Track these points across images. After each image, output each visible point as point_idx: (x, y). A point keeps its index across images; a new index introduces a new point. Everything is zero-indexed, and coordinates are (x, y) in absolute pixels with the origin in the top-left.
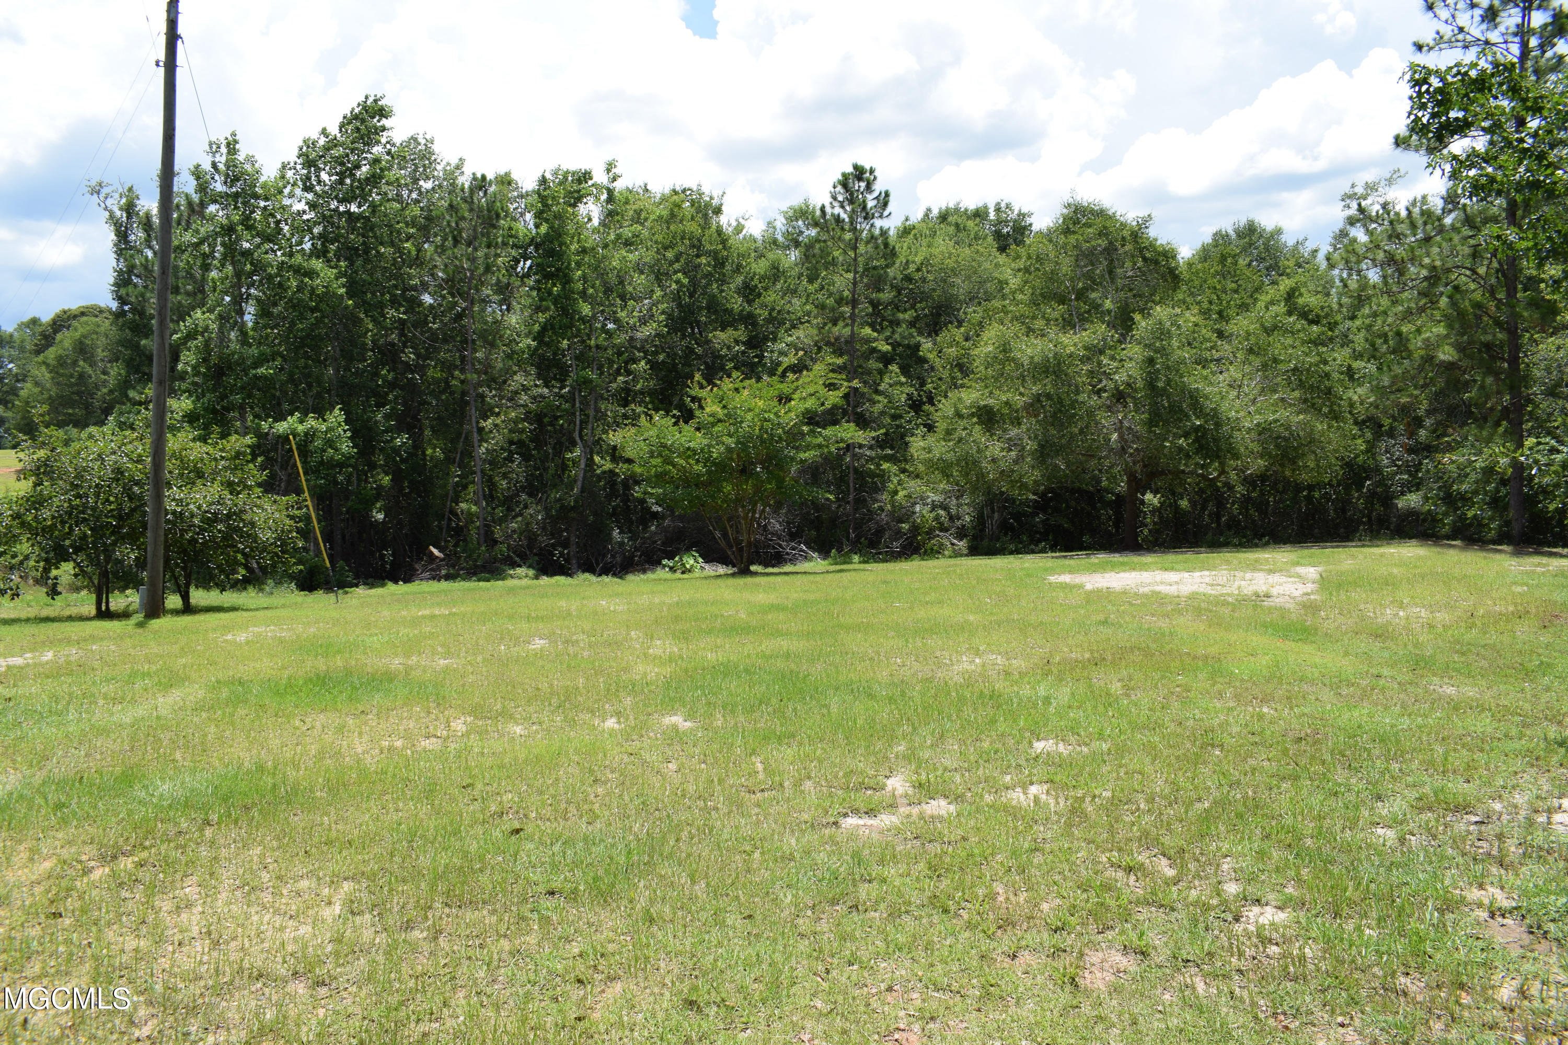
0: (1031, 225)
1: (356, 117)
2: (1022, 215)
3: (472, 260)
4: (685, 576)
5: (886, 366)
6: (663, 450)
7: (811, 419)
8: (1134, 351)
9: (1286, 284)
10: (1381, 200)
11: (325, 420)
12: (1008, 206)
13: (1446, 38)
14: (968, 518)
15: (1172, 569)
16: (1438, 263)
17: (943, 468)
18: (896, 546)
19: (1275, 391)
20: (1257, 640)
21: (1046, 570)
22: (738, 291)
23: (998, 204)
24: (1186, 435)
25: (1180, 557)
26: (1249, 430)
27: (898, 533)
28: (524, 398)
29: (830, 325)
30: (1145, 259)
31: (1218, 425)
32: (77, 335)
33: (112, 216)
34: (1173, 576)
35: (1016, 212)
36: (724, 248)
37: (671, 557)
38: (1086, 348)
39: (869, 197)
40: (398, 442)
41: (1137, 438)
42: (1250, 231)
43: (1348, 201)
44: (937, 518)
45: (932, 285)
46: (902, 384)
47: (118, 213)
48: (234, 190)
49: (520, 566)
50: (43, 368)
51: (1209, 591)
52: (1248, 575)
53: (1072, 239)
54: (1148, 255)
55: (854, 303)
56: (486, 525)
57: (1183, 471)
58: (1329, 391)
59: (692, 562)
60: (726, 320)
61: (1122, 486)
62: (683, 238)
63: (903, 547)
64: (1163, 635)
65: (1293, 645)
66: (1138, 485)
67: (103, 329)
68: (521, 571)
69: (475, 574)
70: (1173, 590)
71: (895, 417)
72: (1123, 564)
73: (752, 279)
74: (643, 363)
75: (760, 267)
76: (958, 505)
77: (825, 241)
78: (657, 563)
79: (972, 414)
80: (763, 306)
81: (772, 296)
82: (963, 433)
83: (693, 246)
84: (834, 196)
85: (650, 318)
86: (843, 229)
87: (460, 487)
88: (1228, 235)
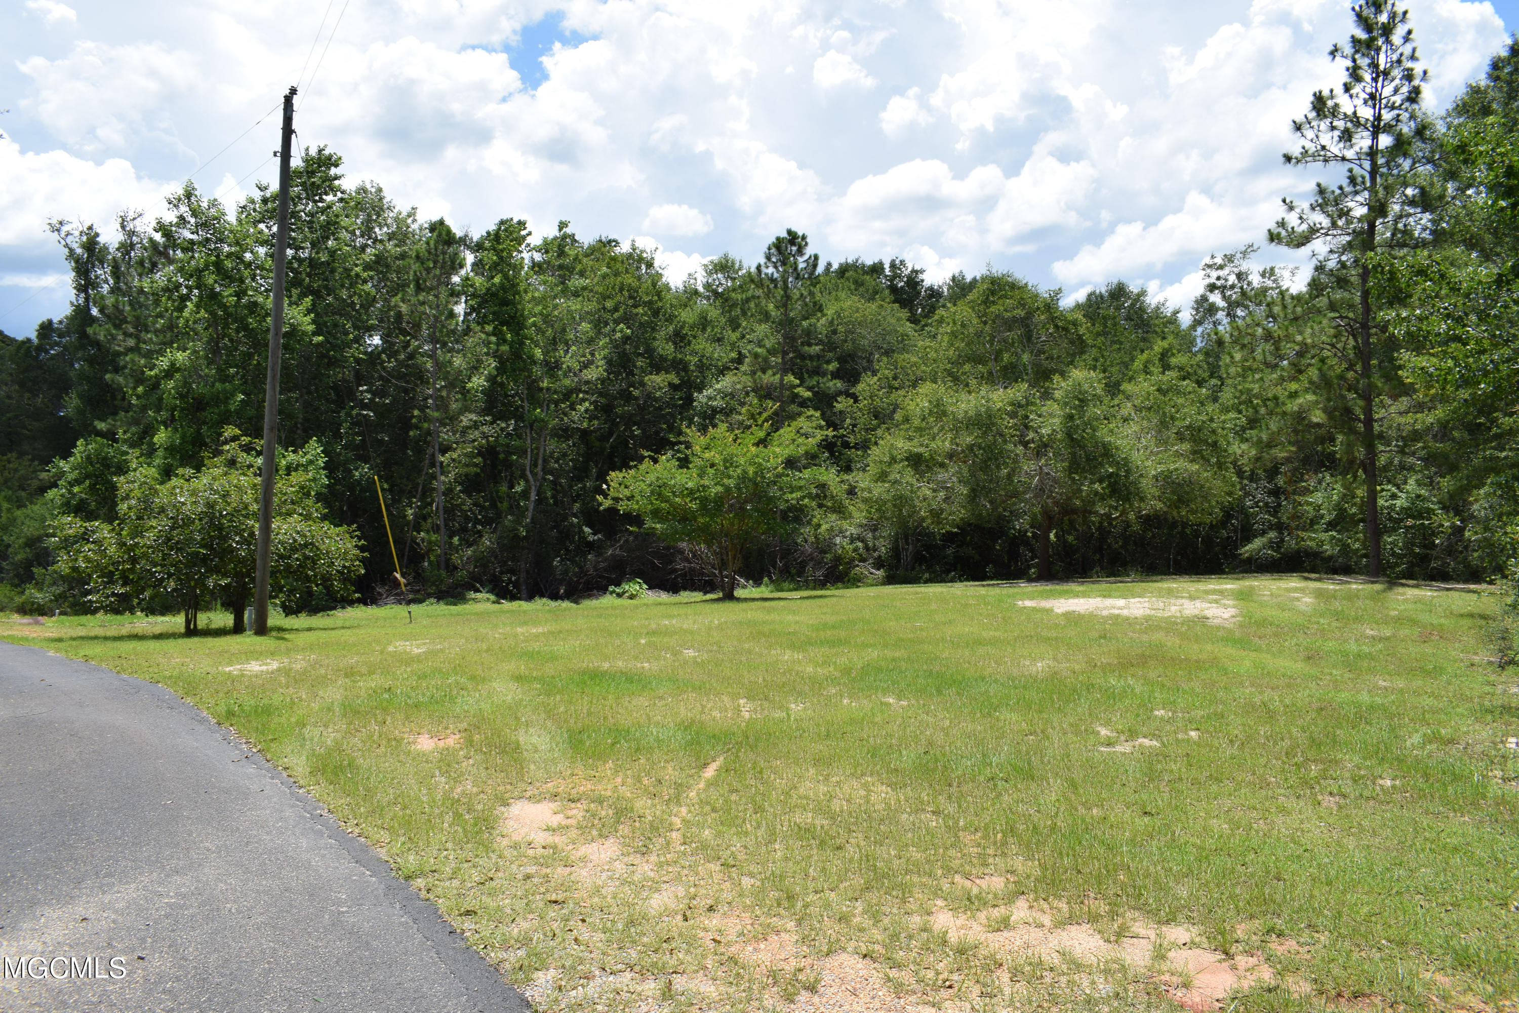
0: (922, 281)
2: (915, 272)
3: (434, 306)
4: (631, 602)
6: (662, 490)
7: (790, 463)
8: (1053, 407)
9: (1160, 345)
10: (1236, 270)
11: (303, 453)
12: (902, 262)
13: (1310, 152)
14: (884, 550)
16: (1309, 341)
18: (820, 575)
19: (1172, 443)
22: (668, 338)
23: (893, 261)
24: (1101, 481)
25: (1095, 586)
26: (1153, 477)
27: (821, 563)
28: (473, 434)
29: (759, 372)
30: (1056, 327)
31: (1128, 472)
33: (71, 252)
35: (910, 269)
37: (618, 584)
38: (1012, 404)
39: (800, 259)
40: (358, 472)
41: (1056, 483)
42: (1119, 292)
43: (1208, 271)
44: (856, 550)
45: (843, 337)
47: (79, 251)
49: (480, 591)
52: (1178, 602)
53: (995, 308)
54: (1060, 324)
55: (784, 354)
56: (445, 554)
57: (1092, 512)
58: (1215, 443)
59: (637, 588)
60: (658, 365)
62: (621, 290)
63: (826, 576)
66: (1050, 522)
68: (481, 596)
69: (439, 599)
70: (1126, 613)
73: (682, 327)
74: (587, 404)
75: (687, 316)
76: (875, 538)
77: (758, 297)
78: (603, 590)
79: (907, 459)
80: (694, 353)
81: (702, 345)
82: (898, 476)
83: (631, 297)
84: (768, 258)
85: (591, 362)
86: (776, 287)
87: (421, 517)
88: (1101, 296)
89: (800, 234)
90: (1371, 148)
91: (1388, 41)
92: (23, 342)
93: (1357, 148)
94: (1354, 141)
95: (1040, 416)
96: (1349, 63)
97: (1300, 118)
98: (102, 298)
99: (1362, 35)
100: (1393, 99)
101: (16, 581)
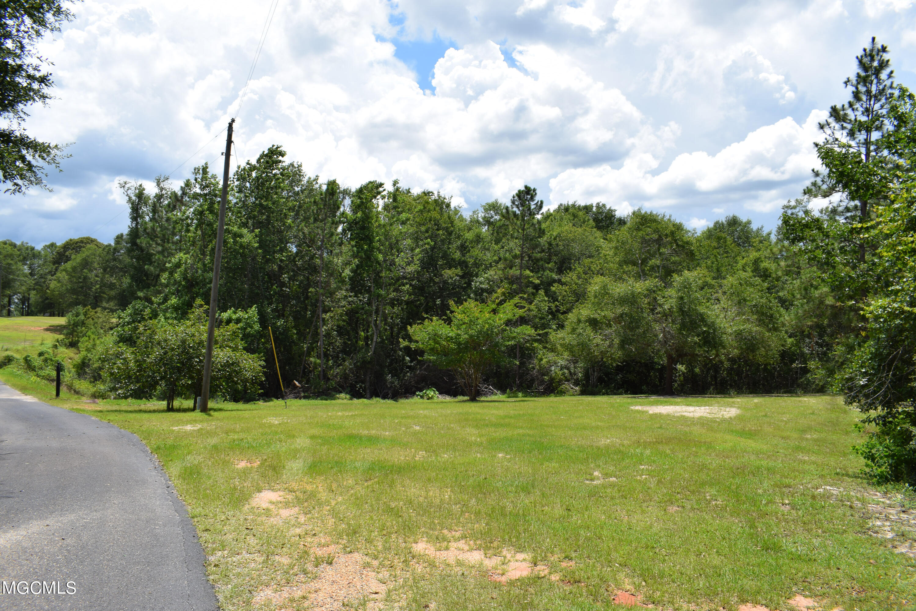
0: (615, 215)
1: (266, 155)
2: (611, 210)
3: (323, 230)
4: (429, 401)
5: (537, 291)
6: (435, 337)
7: (508, 323)
8: (671, 292)
9: (754, 255)
11: (247, 313)
12: (604, 205)
13: (829, 142)
14: (580, 375)
15: (691, 405)
17: (569, 348)
18: (541, 389)
19: (744, 314)
20: (728, 437)
21: (629, 403)
22: (458, 248)
23: (598, 204)
24: (698, 336)
25: (695, 399)
26: (731, 334)
27: (542, 382)
28: (343, 303)
29: (508, 269)
31: (714, 330)
32: (84, 255)
33: (130, 199)
34: (691, 409)
35: (608, 208)
36: (452, 226)
37: (421, 391)
38: (647, 290)
39: (532, 203)
40: (279, 324)
41: (673, 337)
42: (734, 222)
44: (563, 374)
45: (561, 248)
46: (546, 301)
47: (134, 198)
48: (205, 192)
49: (341, 392)
50: (64, 273)
51: (708, 416)
52: (728, 409)
53: (640, 234)
54: (680, 243)
55: (522, 258)
56: (324, 371)
57: (697, 355)
58: (772, 315)
59: (432, 393)
60: (451, 263)
61: (664, 361)
62: (430, 220)
63: (545, 389)
64: (687, 433)
65: (744, 440)
66: (672, 360)
67: (98, 252)
68: (342, 395)
69: (318, 396)
70: (691, 415)
71: (541, 318)
72: (666, 402)
73: (465, 242)
74: (408, 286)
75: (470, 236)
76: (575, 367)
77: (507, 225)
78: (413, 394)
79: (586, 321)
80: (471, 257)
81: (476, 252)
82: (581, 331)
83: (435, 224)
84: (513, 202)
85: (412, 262)
86: (518, 219)
87: (311, 349)
88: (723, 224)
89: (532, 188)
90: (866, 140)
91: (877, 77)
92: (107, 246)
93: (857, 140)
94: (856, 136)
95: (663, 297)
96: (854, 89)
97: (823, 122)
98: (146, 223)
99: (863, 74)
100: (880, 111)
101: (92, 380)
